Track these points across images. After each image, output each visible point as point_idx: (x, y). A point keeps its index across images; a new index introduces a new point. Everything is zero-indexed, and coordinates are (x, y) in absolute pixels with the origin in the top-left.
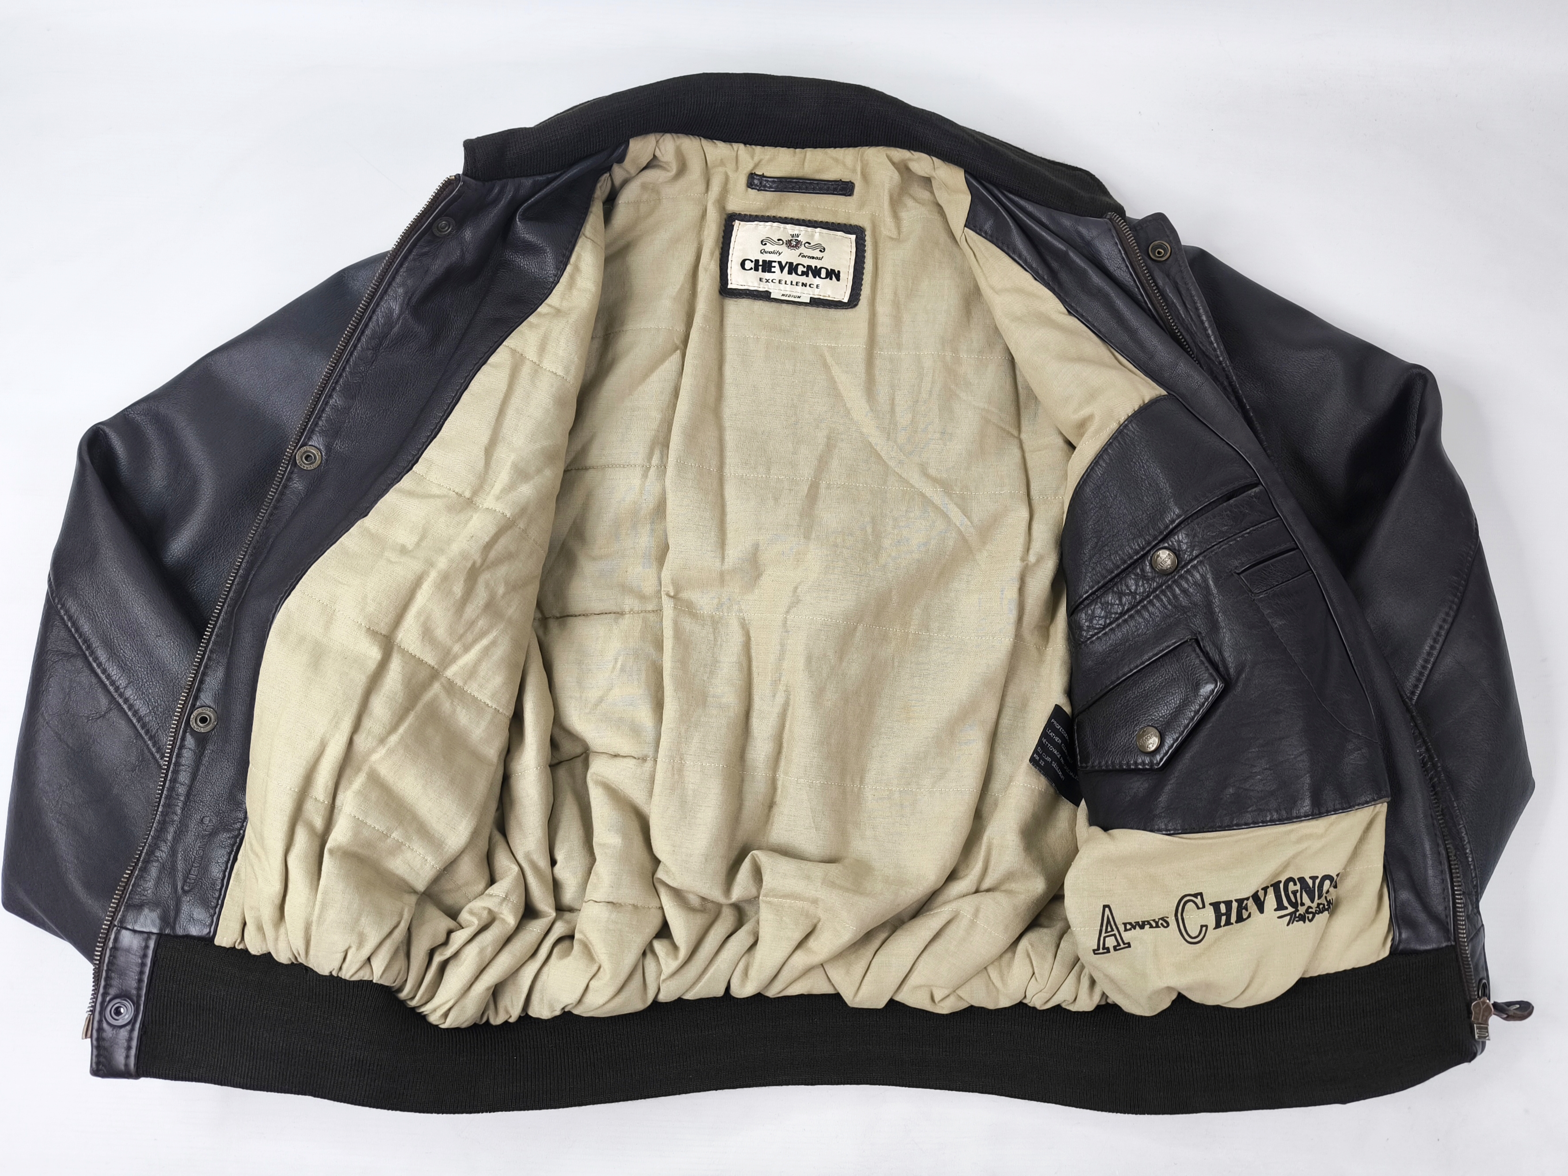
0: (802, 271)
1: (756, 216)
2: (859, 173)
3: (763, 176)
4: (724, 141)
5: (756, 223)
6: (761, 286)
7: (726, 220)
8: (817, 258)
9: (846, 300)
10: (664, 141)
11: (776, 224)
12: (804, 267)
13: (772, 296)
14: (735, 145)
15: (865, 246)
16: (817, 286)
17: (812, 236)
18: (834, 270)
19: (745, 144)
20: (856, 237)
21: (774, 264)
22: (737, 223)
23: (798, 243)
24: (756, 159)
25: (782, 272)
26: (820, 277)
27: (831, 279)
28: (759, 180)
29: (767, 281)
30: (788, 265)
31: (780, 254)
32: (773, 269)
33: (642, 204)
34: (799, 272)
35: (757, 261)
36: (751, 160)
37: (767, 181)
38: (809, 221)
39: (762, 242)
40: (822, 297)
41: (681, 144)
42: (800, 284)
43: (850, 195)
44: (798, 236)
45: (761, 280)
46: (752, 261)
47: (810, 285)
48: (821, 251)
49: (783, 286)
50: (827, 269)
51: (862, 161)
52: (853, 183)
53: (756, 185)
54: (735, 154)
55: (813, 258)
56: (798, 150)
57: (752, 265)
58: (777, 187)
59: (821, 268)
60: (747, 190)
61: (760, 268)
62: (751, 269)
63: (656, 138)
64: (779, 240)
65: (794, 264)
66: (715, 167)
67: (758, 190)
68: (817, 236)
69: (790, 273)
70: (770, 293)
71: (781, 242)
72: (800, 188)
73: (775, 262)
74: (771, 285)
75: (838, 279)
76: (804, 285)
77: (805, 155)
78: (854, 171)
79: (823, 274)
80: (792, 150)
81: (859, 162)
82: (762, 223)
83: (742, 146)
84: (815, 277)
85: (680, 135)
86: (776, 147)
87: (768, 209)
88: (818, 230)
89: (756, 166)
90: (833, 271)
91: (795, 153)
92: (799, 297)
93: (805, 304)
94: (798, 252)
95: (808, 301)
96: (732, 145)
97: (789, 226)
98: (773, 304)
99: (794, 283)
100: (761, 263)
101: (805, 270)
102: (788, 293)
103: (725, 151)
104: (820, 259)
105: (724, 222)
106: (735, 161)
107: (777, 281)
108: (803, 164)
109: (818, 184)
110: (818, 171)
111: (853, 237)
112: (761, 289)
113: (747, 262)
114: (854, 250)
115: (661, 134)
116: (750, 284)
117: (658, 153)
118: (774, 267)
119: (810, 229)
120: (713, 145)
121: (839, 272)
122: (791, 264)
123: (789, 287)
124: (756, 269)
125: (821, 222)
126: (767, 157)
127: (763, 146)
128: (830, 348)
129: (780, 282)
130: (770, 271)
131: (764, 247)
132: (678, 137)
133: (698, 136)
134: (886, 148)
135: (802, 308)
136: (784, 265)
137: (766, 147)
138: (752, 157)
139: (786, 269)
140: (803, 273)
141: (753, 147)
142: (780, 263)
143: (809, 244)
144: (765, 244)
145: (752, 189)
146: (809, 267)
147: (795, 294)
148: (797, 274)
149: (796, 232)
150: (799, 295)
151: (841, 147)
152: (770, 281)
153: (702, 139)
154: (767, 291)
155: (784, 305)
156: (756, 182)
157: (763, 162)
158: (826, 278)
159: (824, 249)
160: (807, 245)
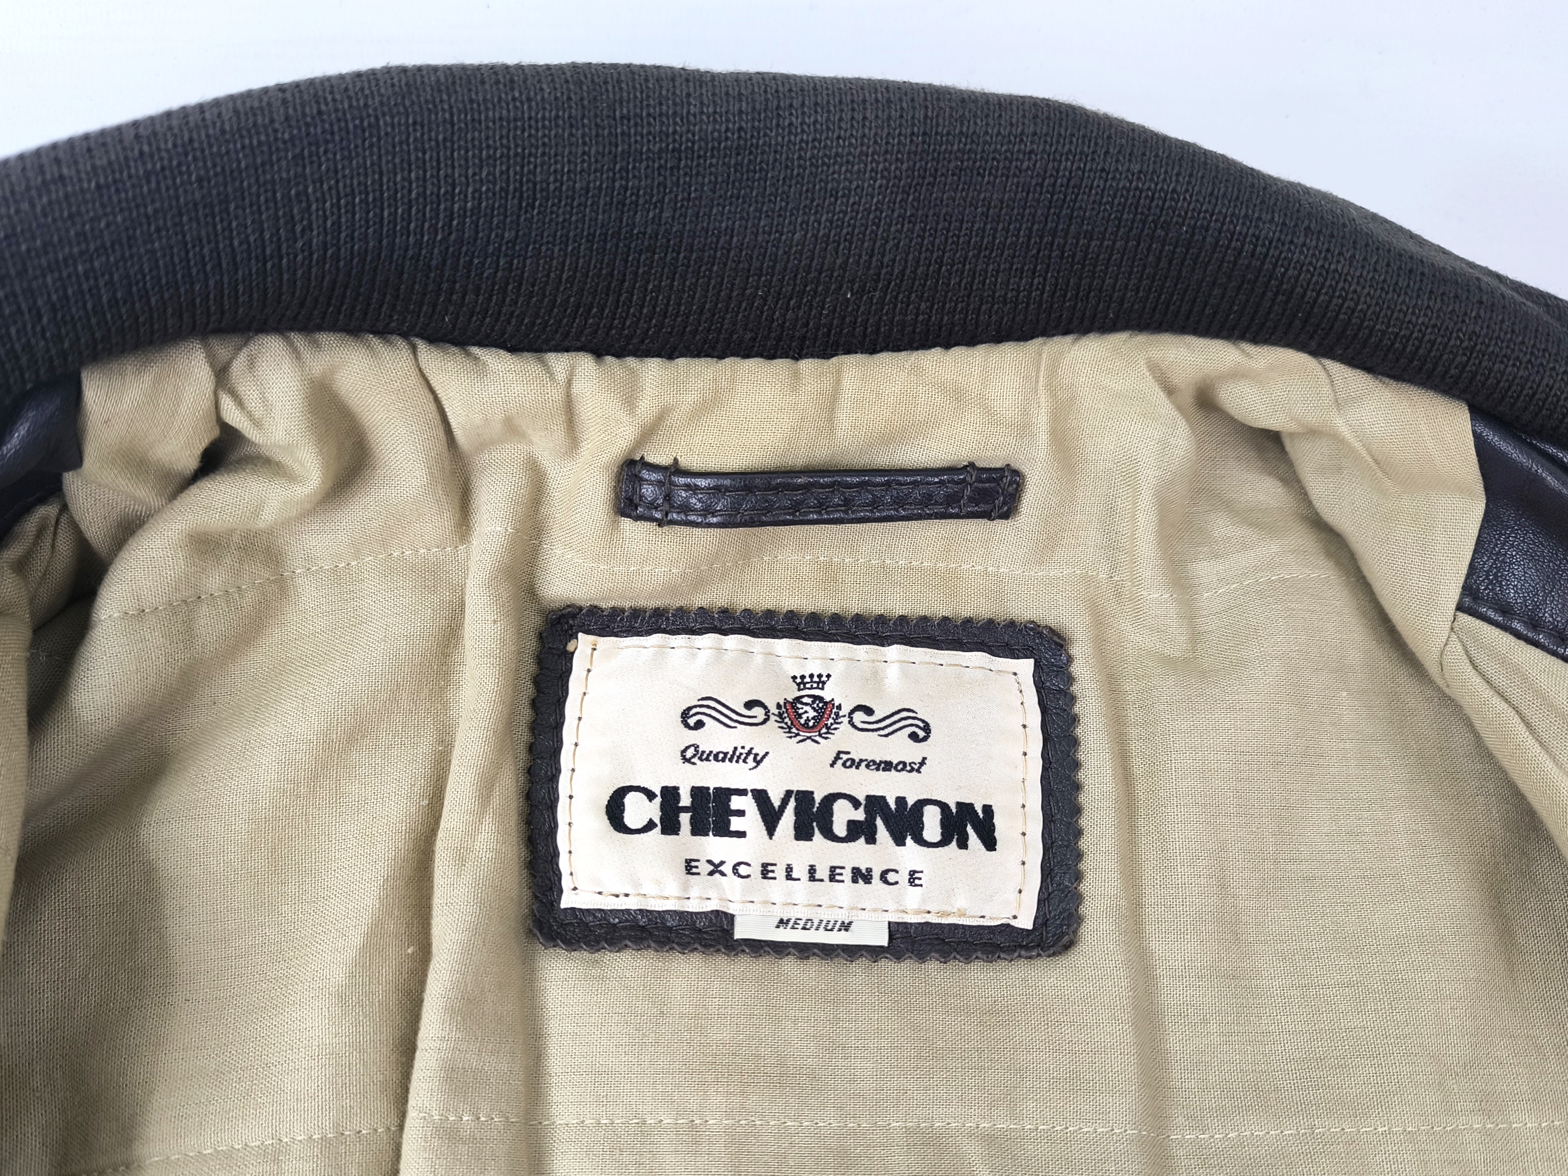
0: (852, 824)
1: (658, 613)
2: (1043, 437)
3: (675, 469)
4: (513, 349)
5: (657, 638)
6: (694, 893)
7: (541, 637)
8: (901, 766)
9: (1026, 922)
10: (252, 364)
11: (733, 641)
12: (856, 803)
13: (739, 933)
14: (559, 362)
15: (1073, 699)
16: (913, 878)
17: (875, 678)
18: (971, 806)
19: (598, 353)
20: (1037, 666)
21: (736, 803)
22: (583, 644)
23: (824, 708)
24: (647, 407)
25: (771, 831)
26: (920, 841)
27: (963, 844)
28: (660, 483)
29: (716, 869)
30: (792, 804)
31: (758, 763)
32: (736, 824)
33: (204, 609)
34: (840, 829)
35: (670, 794)
36: (622, 415)
37: (694, 489)
38: (858, 618)
39: (685, 715)
40: (933, 919)
41: (333, 370)
42: (847, 875)
43: (1006, 516)
44: (821, 684)
45: (690, 867)
46: (650, 795)
47: (883, 876)
48: (914, 737)
49: (778, 887)
50: (944, 807)
51: (1052, 390)
52: (1016, 473)
53: (652, 506)
54: (556, 395)
55: (888, 766)
56: (807, 365)
57: (653, 810)
58: (735, 508)
59: (922, 803)
60: (615, 525)
61: (685, 819)
62: (650, 826)
63: (211, 359)
64: (750, 705)
65: (818, 798)
66: (484, 445)
67: (661, 523)
68: (893, 675)
69: (803, 833)
70: (731, 918)
71: (758, 712)
72: (821, 506)
73: (742, 792)
74: (730, 884)
75: (990, 843)
76: (861, 876)
77: (838, 382)
78: (1024, 429)
79: (932, 828)
80: (781, 366)
81: (1043, 397)
82: (680, 640)
83: (585, 363)
84: (900, 841)
85: (324, 338)
86: (721, 357)
87: (699, 583)
88: (895, 651)
89: (648, 434)
90: (966, 809)
91: (796, 375)
92: (846, 926)
93: (873, 952)
94: (827, 748)
95: (884, 941)
96: (544, 364)
97: (783, 646)
98: (744, 965)
99: (823, 872)
100: (685, 800)
101: (860, 815)
102: (802, 913)
103: (518, 389)
104: (917, 768)
105: (532, 644)
106: (561, 419)
107: (755, 870)
108: (831, 419)
109: (888, 484)
110: (888, 439)
111: (1026, 666)
112: (693, 906)
113: (632, 801)
114: (1035, 718)
115: (236, 340)
116: (649, 888)
117: (233, 415)
118: (741, 813)
119: (862, 651)
120: (469, 364)
121: (988, 809)
122: (804, 798)
123: (802, 889)
124: (670, 826)
125: (903, 619)
126: (690, 399)
127: (671, 356)
128: (989, 1139)
129: (766, 871)
130: (723, 830)
131: (693, 737)
132: (317, 345)
133: (405, 336)
134: (1141, 339)
135: (859, 970)
136: (777, 803)
137: (681, 361)
138: (630, 401)
139: (788, 819)
140: (855, 831)
141: (631, 361)
142: (761, 797)
143: (869, 711)
144: (700, 725)
145: (638, 518)
146: (875, 804)
147: (826, 915)
148: (830, 835)
149: (814, 668)
150: (842, 916)
151: (971, 341)
152: (727, 868)
153: (421, 345)
154: (717, 913)
155: (790, 966)
156: (648, 491)
157: (675, 418)
158: (944, 842)
159: (927, 728)
160: (859, 717)
